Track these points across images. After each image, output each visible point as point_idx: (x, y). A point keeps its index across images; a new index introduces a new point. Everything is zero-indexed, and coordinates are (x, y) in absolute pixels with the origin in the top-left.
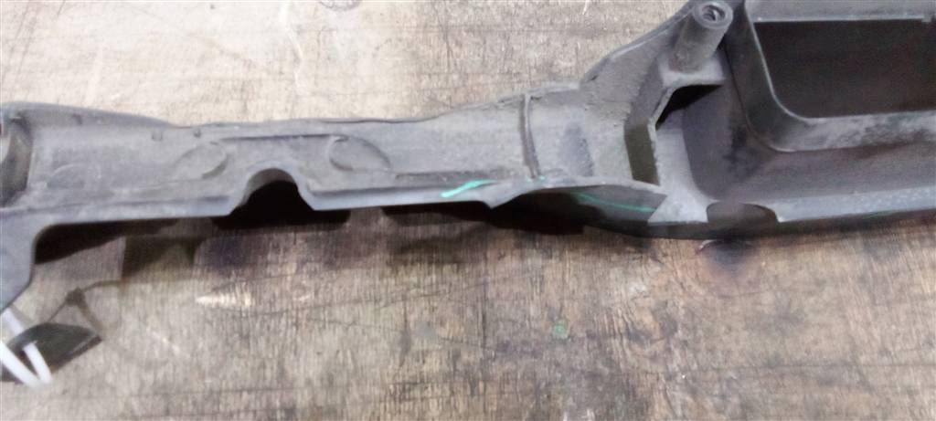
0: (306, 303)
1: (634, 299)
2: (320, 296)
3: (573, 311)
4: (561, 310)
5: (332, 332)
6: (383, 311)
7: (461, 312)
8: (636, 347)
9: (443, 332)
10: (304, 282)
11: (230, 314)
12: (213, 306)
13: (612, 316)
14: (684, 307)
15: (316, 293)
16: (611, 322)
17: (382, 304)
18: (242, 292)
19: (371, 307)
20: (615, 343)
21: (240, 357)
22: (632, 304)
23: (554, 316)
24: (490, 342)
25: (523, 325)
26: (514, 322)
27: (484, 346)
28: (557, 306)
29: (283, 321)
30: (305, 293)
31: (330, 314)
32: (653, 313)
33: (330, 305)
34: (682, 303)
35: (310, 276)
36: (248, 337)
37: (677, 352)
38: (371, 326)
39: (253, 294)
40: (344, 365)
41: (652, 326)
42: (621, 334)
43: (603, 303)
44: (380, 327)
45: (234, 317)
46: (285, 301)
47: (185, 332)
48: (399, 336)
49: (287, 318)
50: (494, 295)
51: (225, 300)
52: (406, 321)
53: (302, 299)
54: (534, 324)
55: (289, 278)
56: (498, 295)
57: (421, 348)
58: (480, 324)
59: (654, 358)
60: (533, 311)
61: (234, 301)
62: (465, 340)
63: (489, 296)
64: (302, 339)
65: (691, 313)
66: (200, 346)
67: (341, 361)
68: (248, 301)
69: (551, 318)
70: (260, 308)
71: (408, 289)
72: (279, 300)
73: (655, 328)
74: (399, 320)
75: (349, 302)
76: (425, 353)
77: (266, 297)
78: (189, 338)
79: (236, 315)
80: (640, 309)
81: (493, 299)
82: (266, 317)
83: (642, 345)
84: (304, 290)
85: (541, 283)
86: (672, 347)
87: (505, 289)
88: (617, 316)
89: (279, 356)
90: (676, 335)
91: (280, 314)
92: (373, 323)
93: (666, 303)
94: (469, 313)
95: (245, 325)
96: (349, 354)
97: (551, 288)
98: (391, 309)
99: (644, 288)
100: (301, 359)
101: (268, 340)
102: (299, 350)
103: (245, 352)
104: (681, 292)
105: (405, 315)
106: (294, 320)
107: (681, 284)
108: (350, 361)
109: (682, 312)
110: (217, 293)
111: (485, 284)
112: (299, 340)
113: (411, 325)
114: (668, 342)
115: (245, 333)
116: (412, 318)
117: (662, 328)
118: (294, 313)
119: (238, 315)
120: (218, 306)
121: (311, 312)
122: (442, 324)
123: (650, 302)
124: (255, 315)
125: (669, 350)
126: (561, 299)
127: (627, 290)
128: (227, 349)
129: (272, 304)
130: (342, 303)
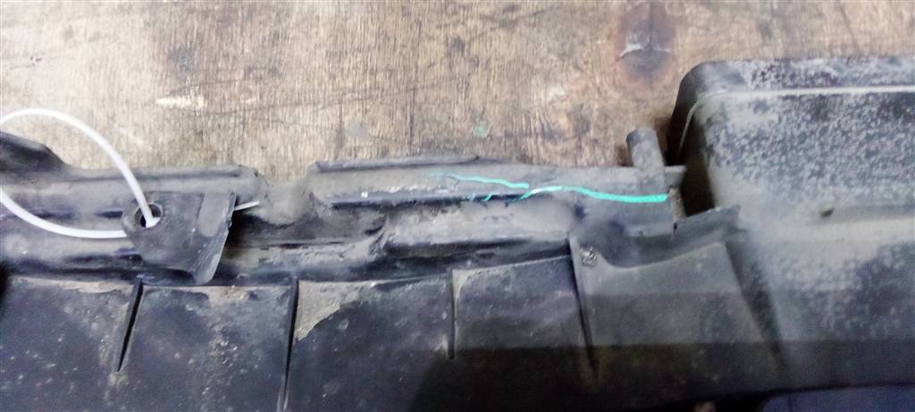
0: (252, 105)
1: (552, 102)
2: (265, 99)
3: (494, 112)
4: (483, 112)
5: (274, 130)
6: (321, 112)
7: (391, 114)
8: (550, 145)
9: (374, 132)
10: (250, 87)
11: (186, 114)
12: (171, 107)
13: (529, 118)
14: (598, 110)
15: (261, 97)
16: (529, 123)
17: (320, 106)
18: (196, 95)
19: (310, 109)
20: (530, 142)
21: (194, 150)
22: (550, 108)
23: (476, 117)
24: (416, 140)
25: (446, 126)
26: (439, 124)
27: (410, 143)
28: (479, 108)
29: (232, 120)
30: (251, 97)
31: (273, 114)
32: (569, 115)
33: (273, 107)
34: (597, 106)
35: (256, 82)
36: (201, 133)
37: (587, 149)
38: (309, 125)
39: (206, 96)
40: (285, 158)
41: (566, 127)
42: (537, 135)
43: (523, 106)
44: (318, 126)
45: (189, 116)
46: (233, 103)
47: (147, 129)
48: (334, 134)
49: (236, 117)
50: (423, 100)
51: (182, 102)
52: (341, 121)
53: (249, 101)
54: (457, 125)
55: (237, 83)
56: (426, 99)
57: (353, 145)
58: (407, 125)
59: (565, 154)
60: (457, 113)
61: (189, 102)
62: (393, 138)
63: (417, 100)
64: (249, 136)
65: (604, 115)
66: (160, 139)
67: (282, 154)
68: (201, 103)
69: (473, 120)
70: (212, 109)
71: (344, 94)
72: (228, 102)
73: (569, 128)
74: (335, 121)
75: (291, 105)
76: (357, 149)
77: (217, 99)
78: (150, 133)
79: (190, 114)
80: (557, 111)
81: (421, 103)
82: (217, 116)
83: (555, 143)
84: (251, 93)
85: (466, 89)
86: (583, 144)
87: (433, 94)
88: (535, 117)
89: (229, 149)
90: (588, 134)
91: (229, 114)
92: (312, 123)
93: (582, 106)
94: (398, 114)
95: (199, 123)
96: (289, 149)
97: (476, 94)
98: (328, 111)
99: (562, 93)
100: (248, 152)
101: (219, 136)
102: (245, 145)
103: (199, 145)
104: (597, 96)
105: (340, 115)
106: (242, 119)
107: (598, 89)
108: (290, 154)
109: (596, 114)
110: (174, 96)
111: (415, 89)
112: (246, 136)
113: (346, 125)
114: (580, 140)
115: (199, 130)
116: (346, 119)
117: (576, 129)
118: (242, 113)
119: (193, 114)
120: (175, 107)
121: (256, 113)
122: (374, 124)
123: (567, 105)
124: (208, 114)
125: (579, 148)
126: (485, 103)
127: (546, 95)
128: (184, 142)
129: (222, 105)
130: (284, 105)
